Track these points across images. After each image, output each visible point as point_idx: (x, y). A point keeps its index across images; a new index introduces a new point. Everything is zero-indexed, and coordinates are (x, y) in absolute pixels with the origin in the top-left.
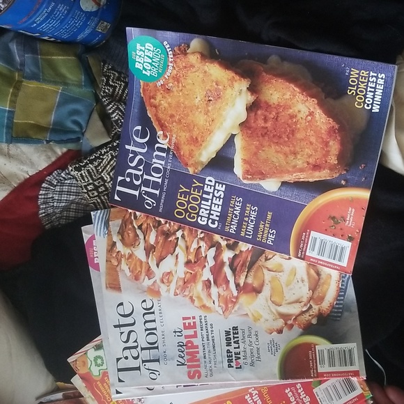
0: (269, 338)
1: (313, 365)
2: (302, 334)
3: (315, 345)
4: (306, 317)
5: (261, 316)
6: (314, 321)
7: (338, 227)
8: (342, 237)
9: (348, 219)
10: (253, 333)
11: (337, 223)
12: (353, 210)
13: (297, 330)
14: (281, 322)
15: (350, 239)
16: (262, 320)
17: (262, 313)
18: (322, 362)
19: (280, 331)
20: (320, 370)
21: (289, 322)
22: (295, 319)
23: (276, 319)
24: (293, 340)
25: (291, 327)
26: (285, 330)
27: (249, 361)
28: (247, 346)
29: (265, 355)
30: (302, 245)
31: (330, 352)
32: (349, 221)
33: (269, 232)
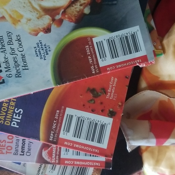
0: (35, 40)
1: (93, 60)
2: (75, 29)
3: (91, 38)
4: (77, 7)
5: (22, 16)
6: (87, 11)
7: (98, 101)
8: (102, 112)
9: (109, 91)
10: (14, 38)
11: (96, 96)
12: (116, 80)
13: (68, 25)
14: (47, 19)
15: (112, 114)
16: (23, 21)
17: (22, 12)
18: (103, 55)
19: (47, 30)
20: (102, 64)
21: (58, 17)
22: (64, 13)
23: (41, 16)
24: (65, 37)
25: (60, 22)
26: (54, 27)
27: (14, 72)
28: (8, 55)
29: (33, 61)
30: (54, 125)
31: (111, 43)
32: (111, 93)
33: (14, 112)
